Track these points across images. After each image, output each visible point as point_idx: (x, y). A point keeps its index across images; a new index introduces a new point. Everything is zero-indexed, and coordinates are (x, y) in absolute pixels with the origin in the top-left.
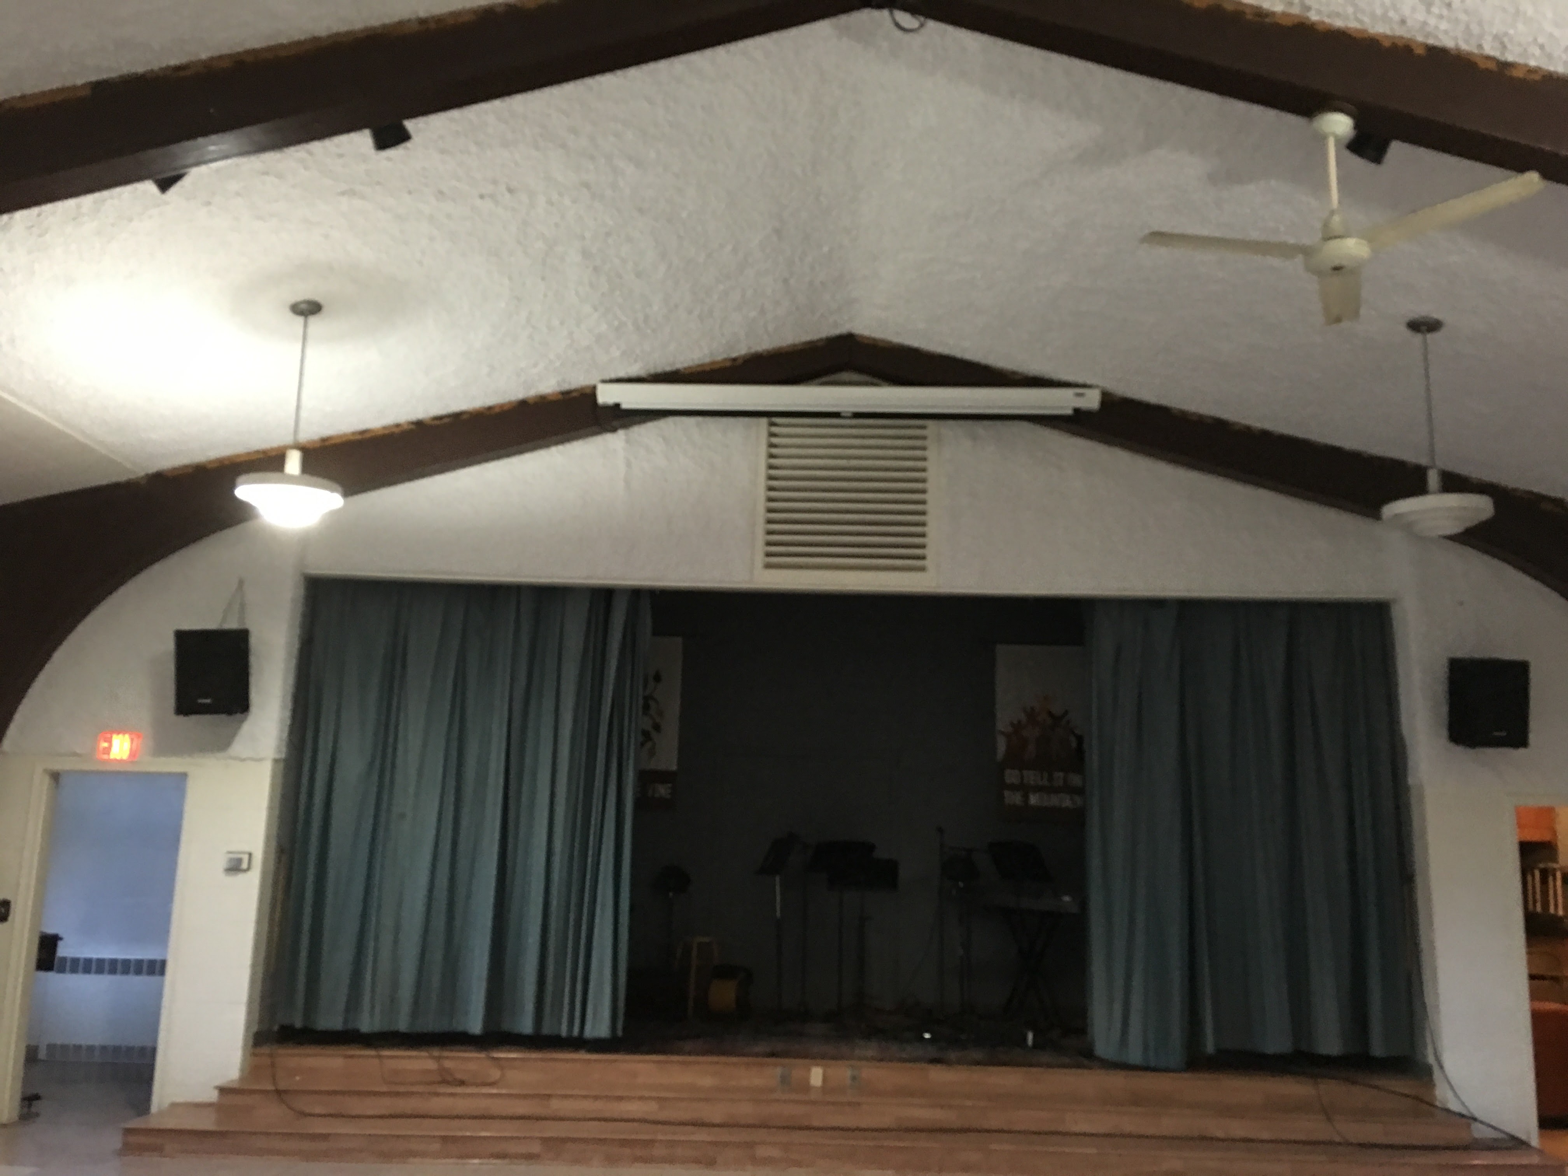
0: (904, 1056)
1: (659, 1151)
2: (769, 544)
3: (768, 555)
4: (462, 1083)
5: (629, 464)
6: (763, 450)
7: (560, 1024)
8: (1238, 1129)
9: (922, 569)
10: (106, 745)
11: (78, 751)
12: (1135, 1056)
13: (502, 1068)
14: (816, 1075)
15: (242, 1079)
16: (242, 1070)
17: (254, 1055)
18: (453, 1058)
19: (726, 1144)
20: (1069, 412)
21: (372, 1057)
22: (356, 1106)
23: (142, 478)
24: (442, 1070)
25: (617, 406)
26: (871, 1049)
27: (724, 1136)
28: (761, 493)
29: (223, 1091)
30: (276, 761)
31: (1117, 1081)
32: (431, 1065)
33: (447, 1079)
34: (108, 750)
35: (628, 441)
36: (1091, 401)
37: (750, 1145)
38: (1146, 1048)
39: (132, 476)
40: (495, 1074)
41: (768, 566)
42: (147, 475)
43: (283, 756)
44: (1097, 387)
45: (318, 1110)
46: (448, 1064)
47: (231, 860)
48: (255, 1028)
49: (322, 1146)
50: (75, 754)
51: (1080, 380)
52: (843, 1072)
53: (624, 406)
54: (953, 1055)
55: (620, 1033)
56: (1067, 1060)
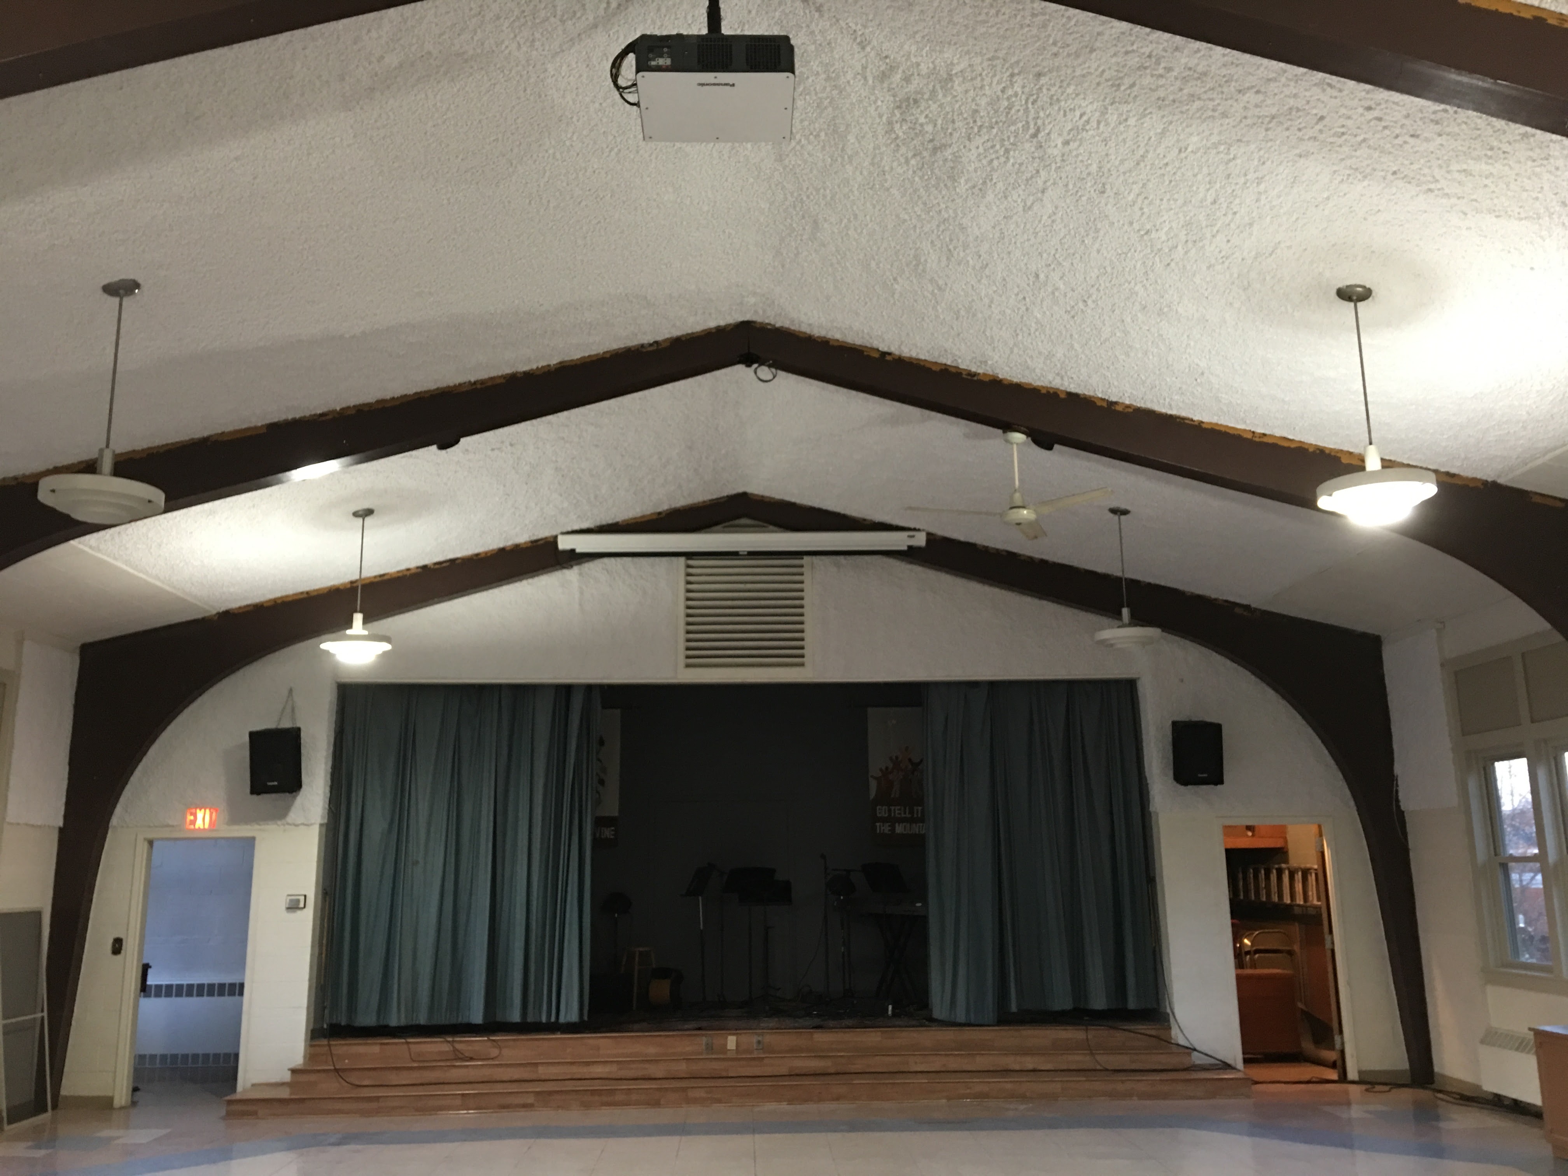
0: (796, 1025)
1: (619, 1097)
2: (688, 649)
3: (688, 657)
4: (471, 1059)
5: (582, 593)
6: (682, 579)
7: (540, 1013)
8: (1029, 1063)
9: (802, 665)
10: (192, 818)
11: (171, 823)
12: (961, 1017)
13: (500, 1048)
14: (731, 1042)
15: (305, 1064)
16: (305, 1057)
17: (311, 1046)
18: (461, 1042)
19: (666, 1089)
20: (905, 548)
21: (402, 1043)
22: (394, 1078)
23: (215, 615)
24: (455, 1050)
25: (573, 551)
26: (773, 1022)
27: (666, 1084)
28: (681, 611)
29: (294, 1071)
30: (321, 825)
31: (948, 1035)
32: (446, 1047)
33: (460, 1056)
34: (193, 822)
35: (580, 574)
36: (920, 540)
37: (684, 1089)
38: (968, 1011)
39: (207, 615)
40: (495, 1052)
41: (688, 666)
42: (218, 613)
43: (326, 821)
44: (923, 530)
45: (366, 1082)
46: (458, 1046)
47: (291, 901)
48: (311, 1027)
49: (374, 1105)
50: (168, 826)
51: (912, 526)
52: (751, 1039)
53: (578, 550)
54: (831, 1023)
55: (586, 1018)
56: (914, 1023)
